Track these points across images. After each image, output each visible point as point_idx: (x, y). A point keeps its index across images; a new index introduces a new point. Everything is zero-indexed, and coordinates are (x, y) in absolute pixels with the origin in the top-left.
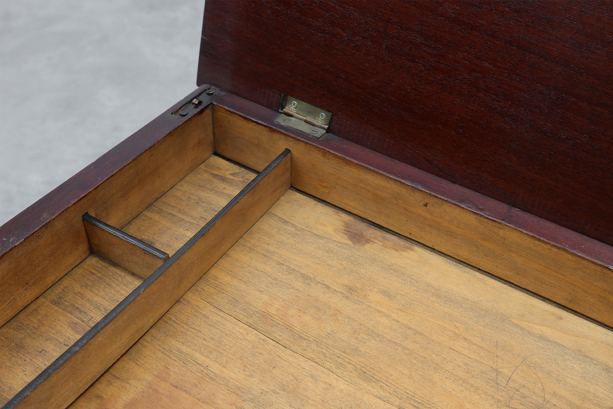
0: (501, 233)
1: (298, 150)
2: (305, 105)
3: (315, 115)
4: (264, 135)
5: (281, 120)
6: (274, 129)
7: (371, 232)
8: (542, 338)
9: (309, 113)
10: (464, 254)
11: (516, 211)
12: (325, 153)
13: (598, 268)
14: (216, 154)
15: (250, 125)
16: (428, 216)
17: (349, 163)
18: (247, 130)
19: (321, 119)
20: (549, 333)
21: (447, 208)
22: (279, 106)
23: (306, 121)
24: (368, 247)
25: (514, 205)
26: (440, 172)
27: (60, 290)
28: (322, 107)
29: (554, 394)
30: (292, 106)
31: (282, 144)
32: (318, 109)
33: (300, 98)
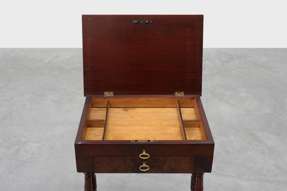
0: (150, 99)
1: (110, 100)
2: (108, 92)
3: (111, 93)
4: (102, 99)
5: (105, 96)
6: (105, 98)
7: (128, 109)
8: (163, 112)
9: (109, 93)
10: (144, 106)
11: (150, 95)
12: (116, 98)
13: (166, 98)
14: (92, 108)
15: (100, 99)
16: (137, 102)
17: (121, 98)
18: (99, 100)
19: (112, 94)
20: (163, 111)
21: (140, 99)
22: (103, 94)
23: (109, 95)
24: (129, 111)
25: (149, 95)
26: (136, 94)
27: (88, 133)
28: (111, 91)
29: (168, 118)
30: (105, 93)
31: (107, 100)
32: (111, 92)
33: (106, 91)
